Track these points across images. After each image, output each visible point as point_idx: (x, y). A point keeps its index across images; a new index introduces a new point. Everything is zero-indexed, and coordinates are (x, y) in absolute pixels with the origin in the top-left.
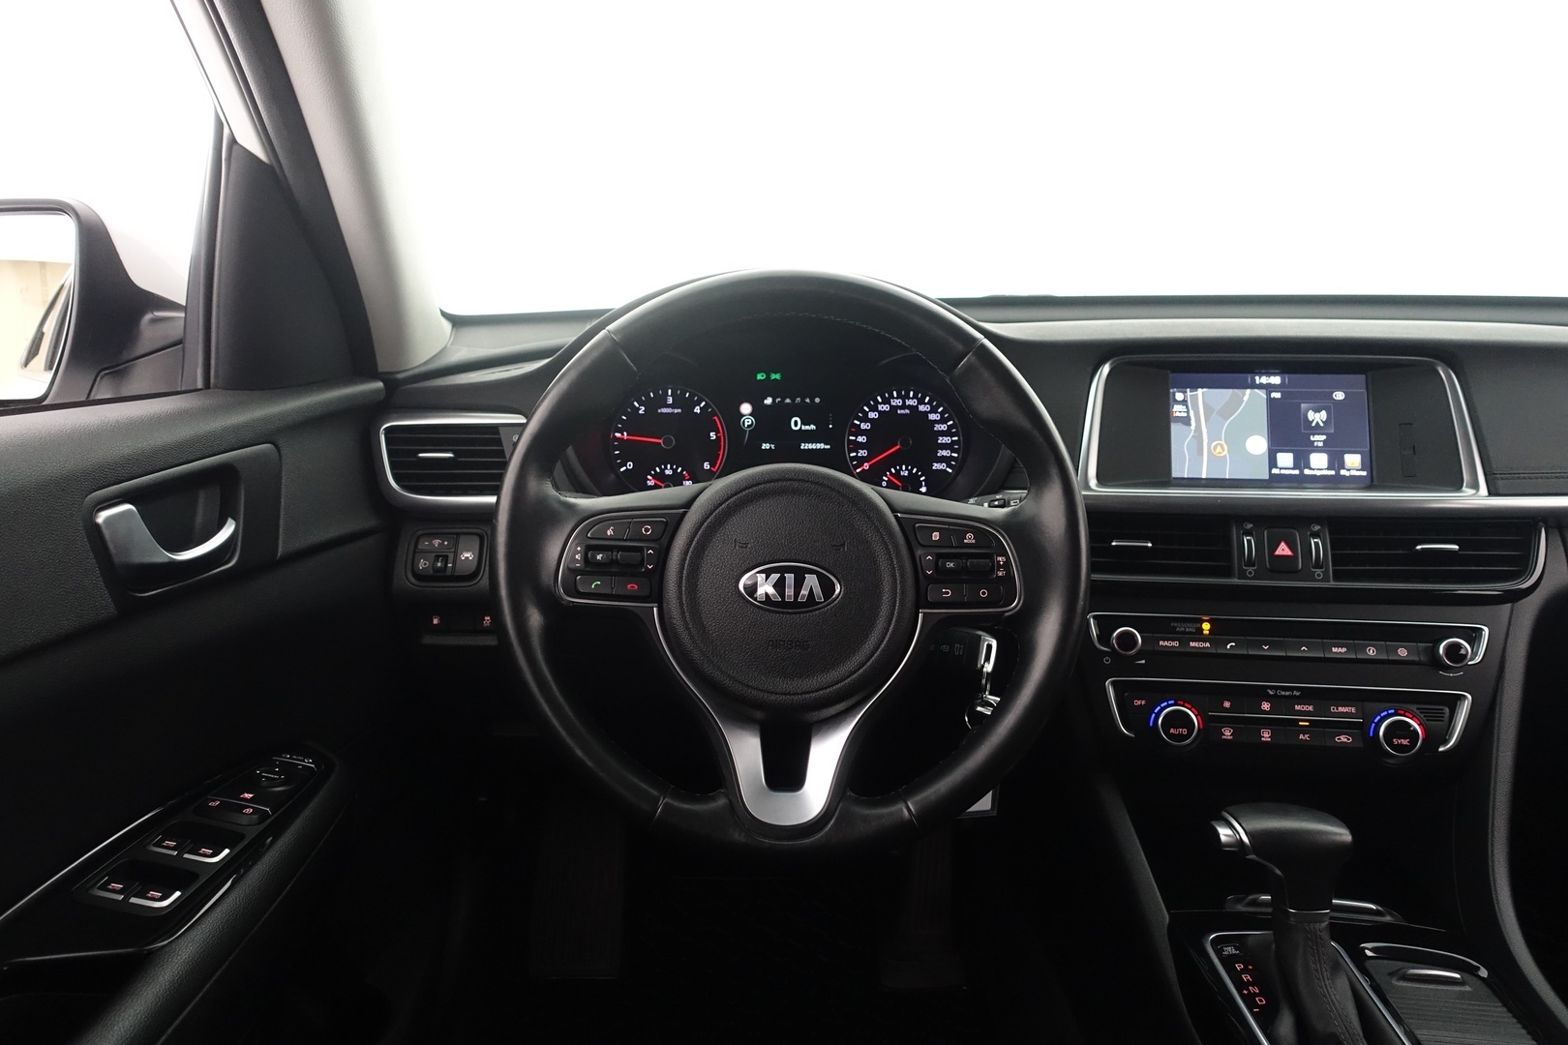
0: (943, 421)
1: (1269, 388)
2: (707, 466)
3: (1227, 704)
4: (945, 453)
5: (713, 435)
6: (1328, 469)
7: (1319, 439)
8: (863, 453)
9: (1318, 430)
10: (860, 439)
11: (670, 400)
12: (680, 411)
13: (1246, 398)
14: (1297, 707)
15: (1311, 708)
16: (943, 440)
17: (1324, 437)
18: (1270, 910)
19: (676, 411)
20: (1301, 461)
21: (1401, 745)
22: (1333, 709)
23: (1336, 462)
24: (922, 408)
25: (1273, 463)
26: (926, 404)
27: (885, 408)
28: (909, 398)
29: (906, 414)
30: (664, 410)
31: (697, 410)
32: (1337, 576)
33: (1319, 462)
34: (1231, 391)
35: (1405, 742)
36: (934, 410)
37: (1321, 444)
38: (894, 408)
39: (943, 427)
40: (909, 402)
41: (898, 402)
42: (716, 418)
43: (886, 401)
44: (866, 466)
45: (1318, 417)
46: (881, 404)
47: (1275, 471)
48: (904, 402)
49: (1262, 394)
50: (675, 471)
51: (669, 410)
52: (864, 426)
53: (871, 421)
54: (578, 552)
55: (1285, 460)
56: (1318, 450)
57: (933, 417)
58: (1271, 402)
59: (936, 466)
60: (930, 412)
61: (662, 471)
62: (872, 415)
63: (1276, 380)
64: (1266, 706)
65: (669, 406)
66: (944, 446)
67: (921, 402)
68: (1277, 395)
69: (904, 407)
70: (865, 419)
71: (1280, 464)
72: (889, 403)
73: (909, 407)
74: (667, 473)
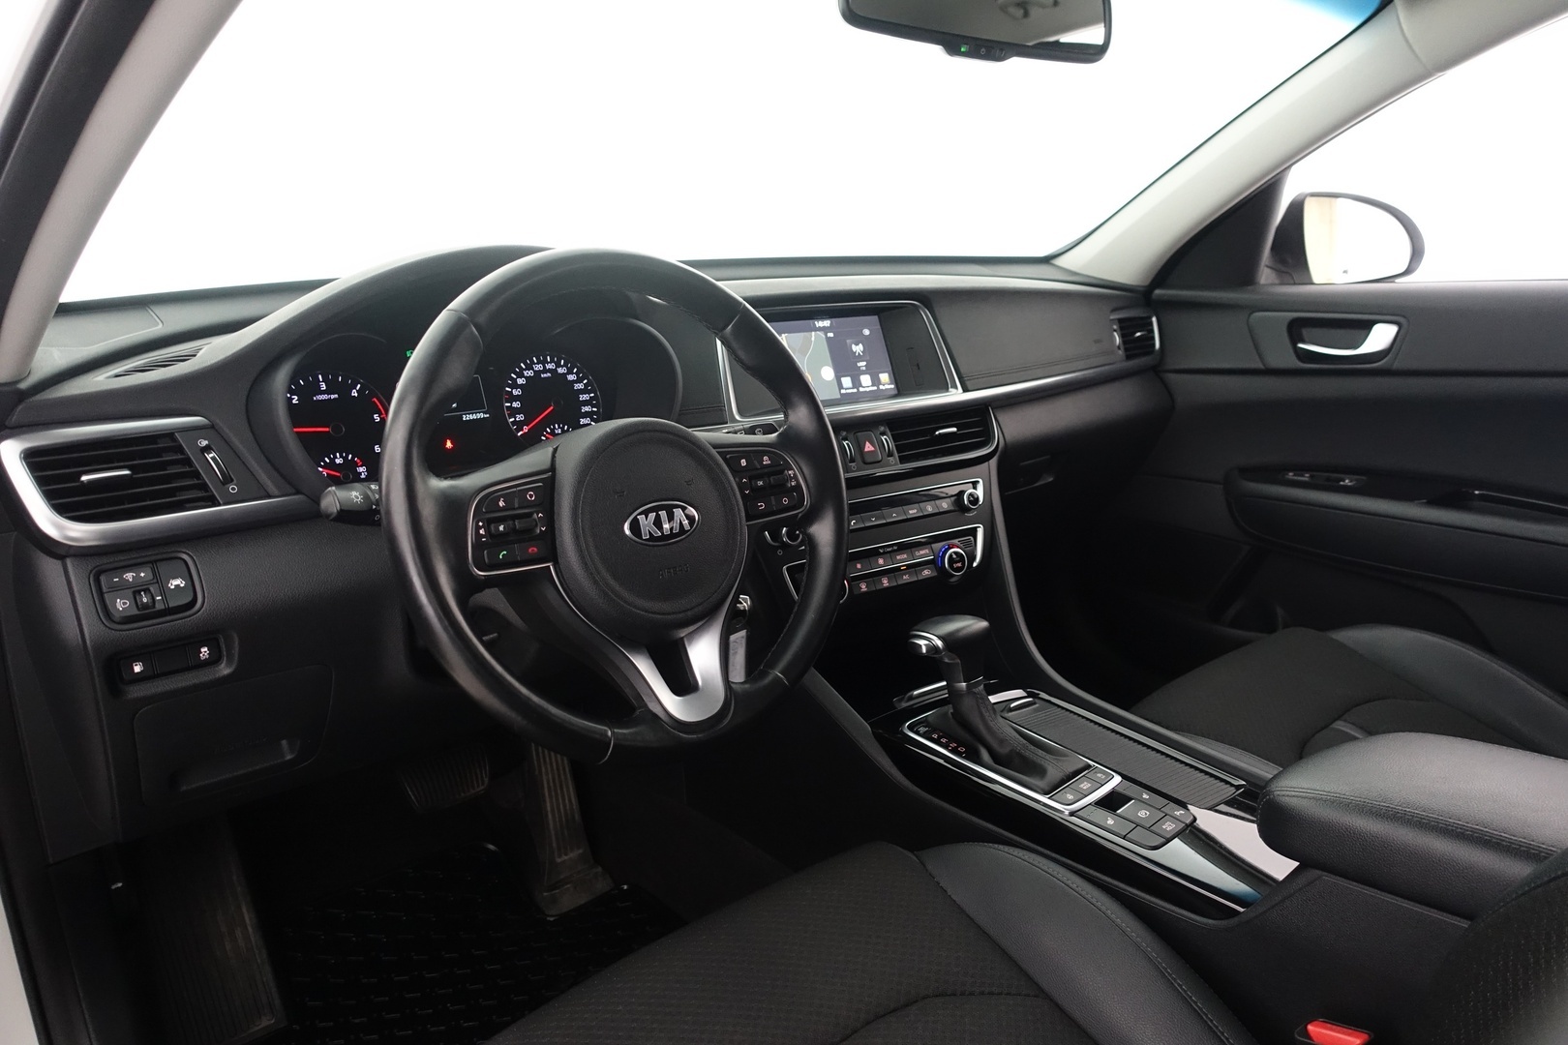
0: (579, 381)
1: (824, 329)
3: (859, 566)
4: (587, 409)
5: (377, 418)
6: (873, 385)
7: (862, 364)
8: (520, 417)
9: (860, 358)
10: (516, 405)
11: (324, 387)
12: (336, 396)
13: (813, 339)
14: (898, 557)
15: (905, 556)
16: (584, 397)
17: (864, 363)
18: (946, 691)
19: (333, 397)
20: (856, 383)
21: (958, 567)
22: (917, 554)
23: (876, 381)
24: (560, 370)
25: (840, 386)
26: (562, 366)
27: (529, 373)
28: (548, 363)
29: (549, 377)
30: (320, 397)
31: (354, 393)
32: (903, 460)
33: (866, 380)
34: (802, 334)
35: (959, 565)
36: (570, 372)
37: (864, 368)
38: (537, 373)
39: (580, 386)
40: (550, 366)
41: (539, 367)
42: (375, 399)
43: (529, 367)
44: (526, 429)
45: (858, 349)
46: (525, 370)
47: (843, 391)
48: (544, 367)
49: (821, 334)
50: (345, 459)
51: (324, 397)
52: (516, 392)
53: (521, 386)
54: (481, 528)
55: (847, 382)
56: (864, 373)
57: (571, 377)
58: (828, 339)
59: (583, 421)
60: (568, 373)
61: (333, 461)
62: (520, 381)
63: (827, 323)
64: (881, 561)
65: (323, 392)
66: (586, 403)
67: (558, 365)
68: (831, 335)
69: (545, 371)
70: (515, 386)
71: (845, 386)
72: (533, 369)
73: (550, 371)
74: (338, 461)
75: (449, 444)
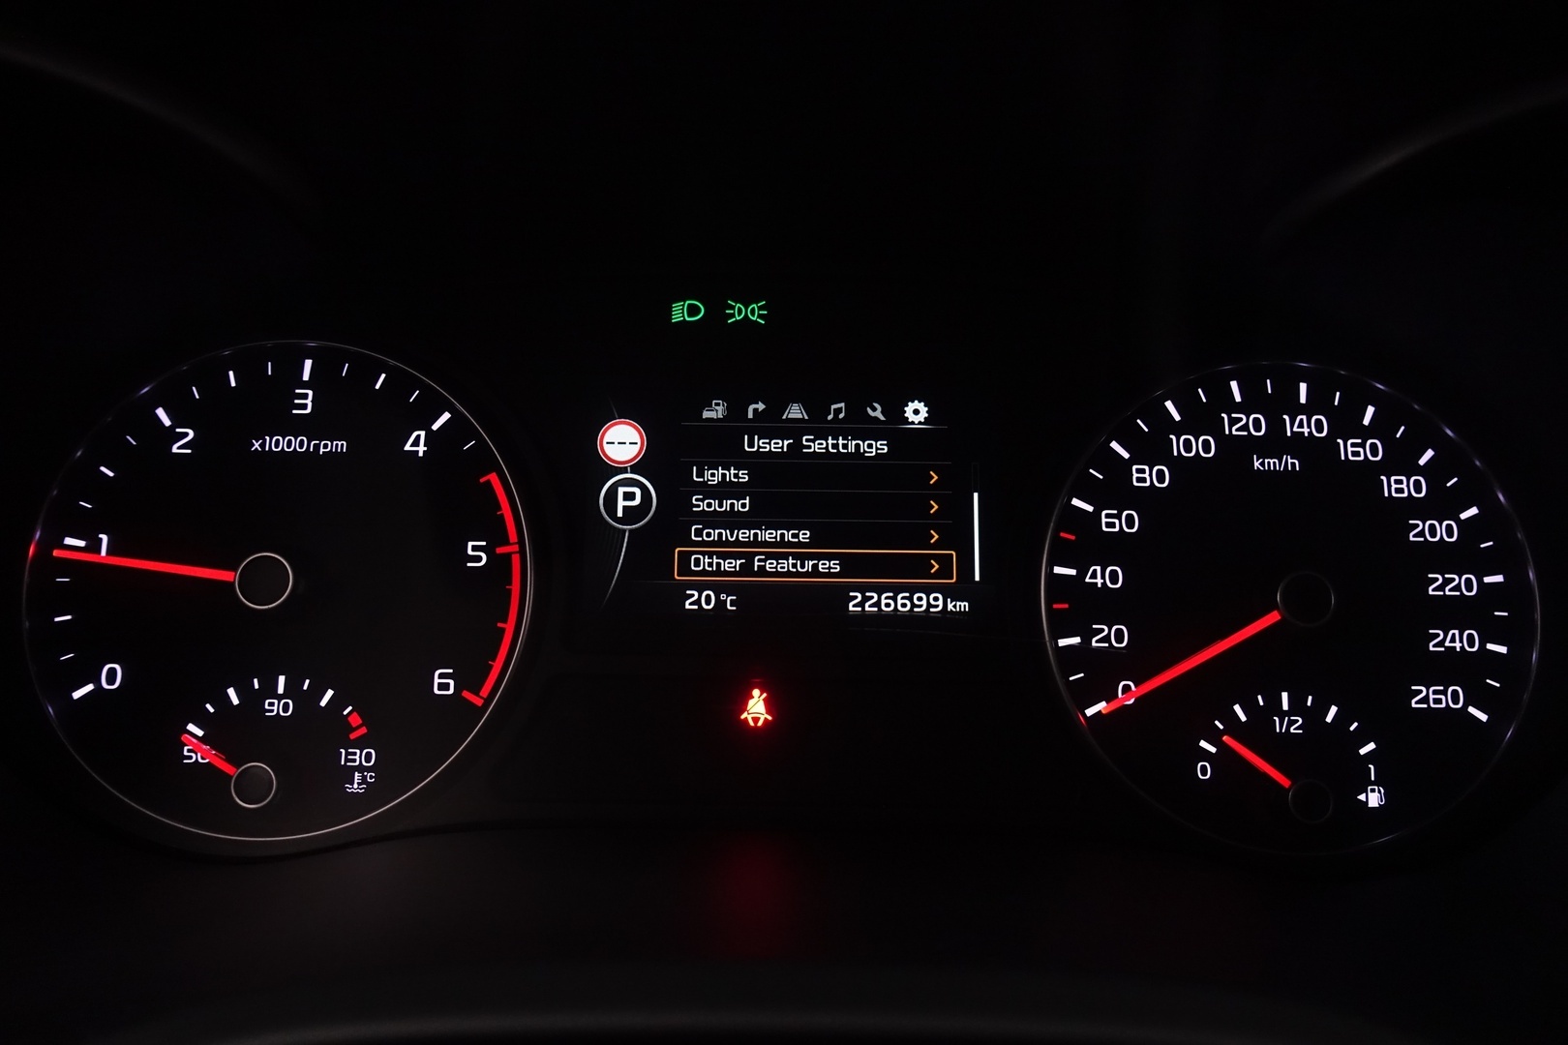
0: (1439, 505)
2: (442, 682)
4: (1457, 640)
5: (476, 553)
8: (1110, 636)
10: (1098, 576)
11: (307, 402)
12: (341, 445)
16: (1446, 584)
19: (327, 446)
24: (1349, 449)
26: (1365, 433)
27: (1199, 446)
28: (1295, 409)
29: (1287, 474)
30: (280, 444)
31: (417, 443)
36: (1400, 461)
38: (1236, 450)
39: (1444, 531)
41: (1249, 424)
42: (493, 478)
43: (1199, 420)
44: (1128, 692)
46: (1179, 429)
48: (1275, 426)
50: (306, 702)
51: (296, 444)
52: (1114, 522)
53: (1144, 499)
57: (1399, 487)
59: (1427, 697)
60: (1389, 466)
61: (253, 701)
62: (1146, 476)
65: (298, 426)
66: (1455, 613)
67: (1346, 424)
69: (1276, 442)
70: (1117, 492)
72: (1216, 430)
73: (1299, 445)
74: (274, 708)
75: (757, 708)
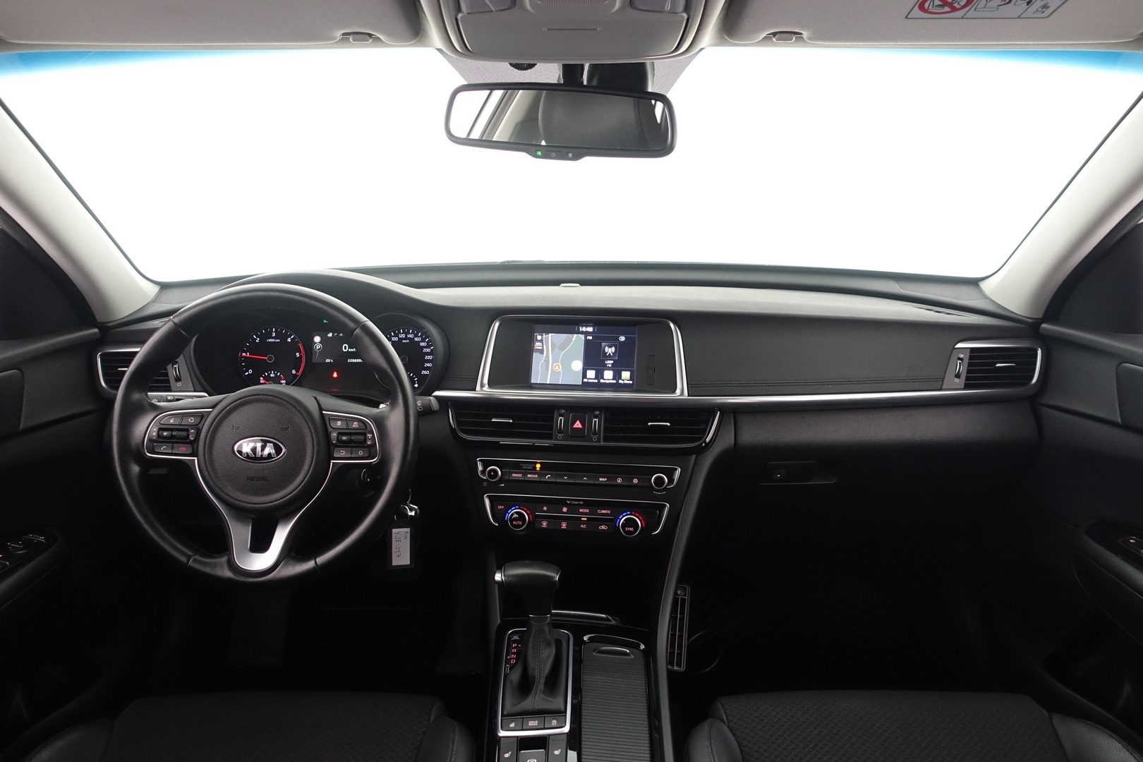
0: (428, 347)
1: (586, 334)
2: (294, 372)
3: (545, 508)
4: (428, 365)
5: (298, 355)
6: (613, 379)
7: (610, 363)
9: (609, 357)
11: (274, 335)
12: (279, 340)
13: (574, 339)
14: (581, 510)
15: (588, 511)
16: (427, 358)
17: (612, 362)
19: (277, 341)
20: (599, 375)
21: (629, 531)
22: (599, 511)
23: (617, 376)
24: (416, 339)
25: (584, 376)
26: (418, 337)
27: (395, 339)
28: (409, 334)
30: (270, 340)
31: (289, 340)
32: (606, 439)
33: (608, 375)
34: (566, 335)
35: (631, 529)
36: (423, 340)
37: (610, 366)
38: (401, 339)
39: (428, 350)
40: (410, 336)
41: (403, 336)
42: (300, 344)
43: (396, 335)
45: (610, 351)
46: (393, 337)
47: (585, 380)
48: (406, 336)
49: (582, 337)
50: (276, 375)
51: (273, 340)
54: (154, 432)
55: (591, 374)
56: (609, 369)
57: (422, 344)
58: (587, 341)
59: (424, 372)
60: (421, 342)
61: (269, 375)
63: (590, 329)
64: (565, 510)
65: (273, 338)
66: (428, 361)
67: (416, 336)
68: (590, 338)
69: (406, 338)
71: (588, 377)
72: (398, 337)
73: (409, 339)
74: (272, 375)
75: (335, 375)
